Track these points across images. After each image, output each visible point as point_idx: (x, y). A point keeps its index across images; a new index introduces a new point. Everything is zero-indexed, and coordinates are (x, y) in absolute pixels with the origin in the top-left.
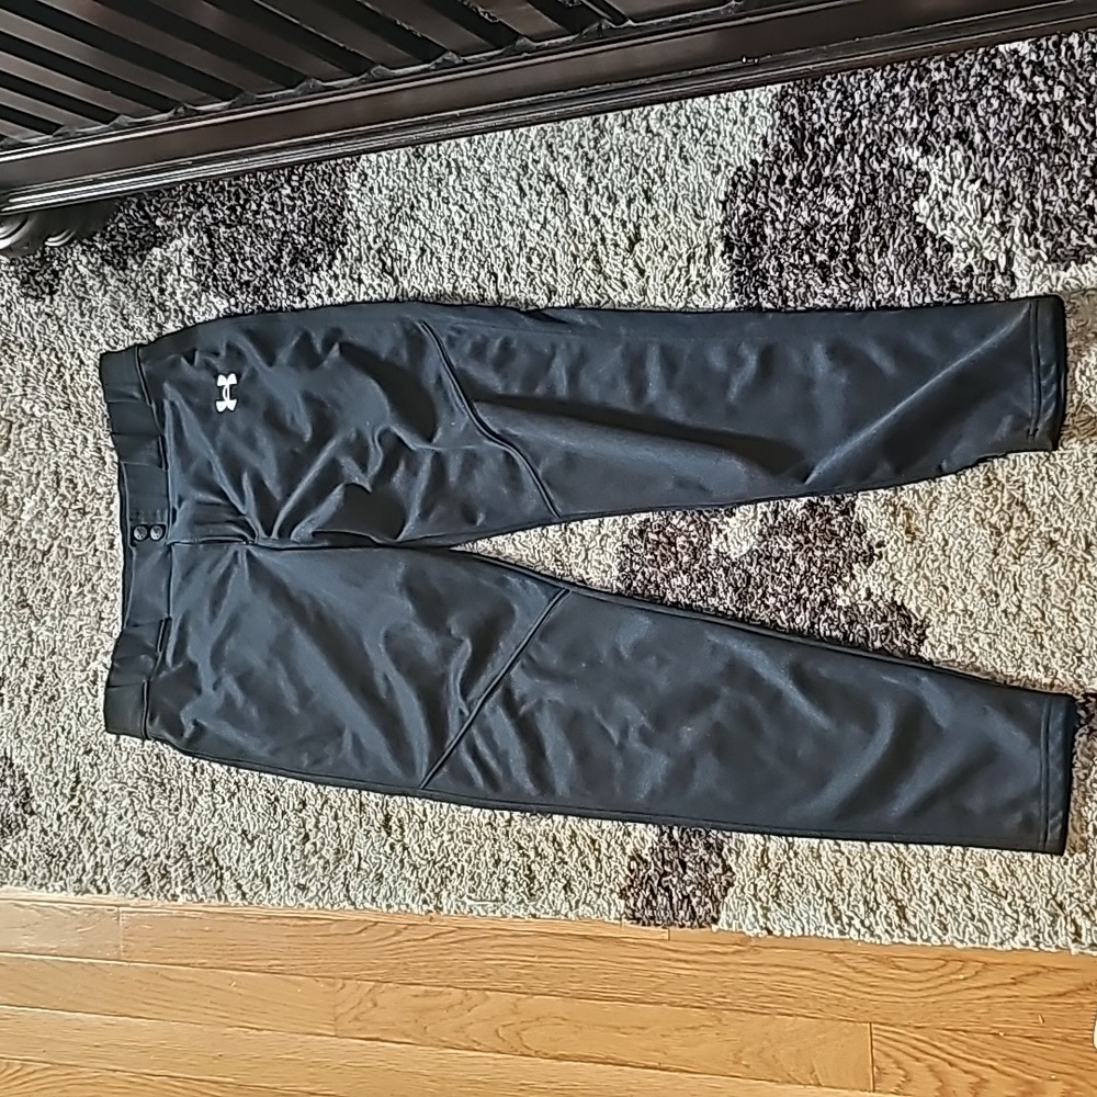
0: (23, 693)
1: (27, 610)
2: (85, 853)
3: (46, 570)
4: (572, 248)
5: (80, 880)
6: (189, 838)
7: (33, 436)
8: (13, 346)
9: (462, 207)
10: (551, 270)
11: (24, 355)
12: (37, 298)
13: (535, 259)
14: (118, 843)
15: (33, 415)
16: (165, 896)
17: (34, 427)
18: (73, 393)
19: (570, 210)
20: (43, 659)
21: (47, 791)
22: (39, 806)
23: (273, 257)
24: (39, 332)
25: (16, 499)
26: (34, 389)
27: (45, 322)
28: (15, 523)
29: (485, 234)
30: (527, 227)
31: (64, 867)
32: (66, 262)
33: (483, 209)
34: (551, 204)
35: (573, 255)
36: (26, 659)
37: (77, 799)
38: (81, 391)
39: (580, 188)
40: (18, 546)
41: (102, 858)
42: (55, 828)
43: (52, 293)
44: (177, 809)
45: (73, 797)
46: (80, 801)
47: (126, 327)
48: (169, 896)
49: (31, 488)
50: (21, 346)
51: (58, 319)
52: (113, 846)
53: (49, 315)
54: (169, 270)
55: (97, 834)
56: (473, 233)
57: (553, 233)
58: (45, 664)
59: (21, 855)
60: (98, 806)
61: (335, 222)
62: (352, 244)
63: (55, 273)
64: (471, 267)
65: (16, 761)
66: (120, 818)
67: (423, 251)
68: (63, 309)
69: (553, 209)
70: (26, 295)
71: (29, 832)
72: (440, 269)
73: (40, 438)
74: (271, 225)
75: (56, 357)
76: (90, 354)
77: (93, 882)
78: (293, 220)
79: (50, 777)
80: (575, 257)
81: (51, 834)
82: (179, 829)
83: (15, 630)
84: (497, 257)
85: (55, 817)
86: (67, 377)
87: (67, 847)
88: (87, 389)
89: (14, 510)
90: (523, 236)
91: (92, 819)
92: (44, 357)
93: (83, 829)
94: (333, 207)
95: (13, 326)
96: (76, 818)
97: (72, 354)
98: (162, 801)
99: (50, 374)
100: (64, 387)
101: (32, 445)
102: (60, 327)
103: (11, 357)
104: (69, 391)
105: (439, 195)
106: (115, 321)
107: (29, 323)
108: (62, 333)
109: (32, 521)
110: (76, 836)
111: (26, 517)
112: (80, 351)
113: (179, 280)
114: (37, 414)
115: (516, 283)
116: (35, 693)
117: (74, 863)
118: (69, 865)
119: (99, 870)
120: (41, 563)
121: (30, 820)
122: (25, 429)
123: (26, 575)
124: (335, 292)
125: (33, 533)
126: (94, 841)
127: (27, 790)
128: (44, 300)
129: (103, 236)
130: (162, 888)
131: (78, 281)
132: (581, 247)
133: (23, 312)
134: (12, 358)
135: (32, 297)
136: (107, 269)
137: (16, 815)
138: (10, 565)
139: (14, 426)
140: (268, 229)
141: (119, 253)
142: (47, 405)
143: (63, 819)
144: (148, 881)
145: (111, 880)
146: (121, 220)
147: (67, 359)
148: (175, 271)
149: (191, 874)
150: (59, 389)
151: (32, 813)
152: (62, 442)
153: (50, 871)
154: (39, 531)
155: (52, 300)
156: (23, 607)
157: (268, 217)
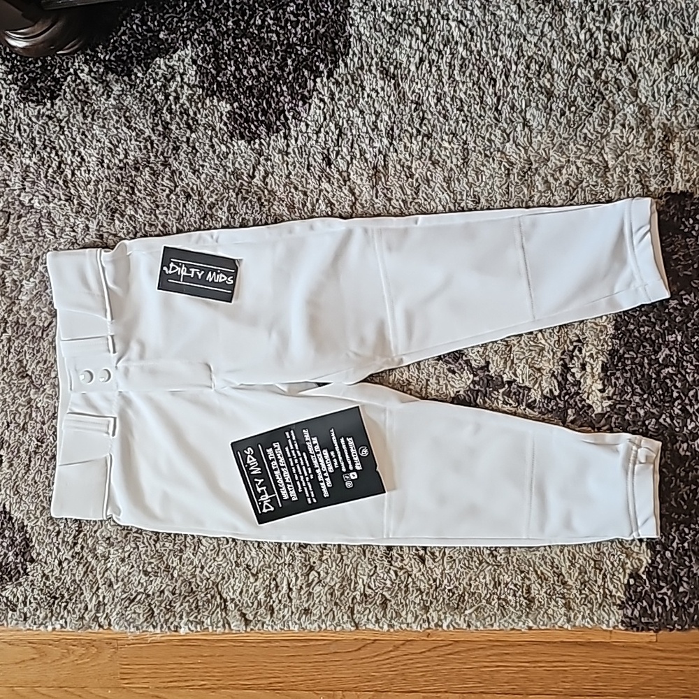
0: (23, 454)
1: (27, 380)
2: (87, 595)
3: (46, 344)
4: (568, 57)
5: (82, 618)
6: (194, 576)
7: (32, 225)
8: (11, 146)
9: (461, 22)
10: (548, 76)
11: (23, 154)
12: (38, 102)
13: (533, 67)
14: (120, 583)
15: (32, 207)
16: (169, 628)
17: (33, 218)
18: (75, 186)
19: (566, 25)
20: (43, 423)
21: (47, 541)
22: (39, 554)
23: (278, 65)
24: (38, 133)
25: (14, 281)
26: (33, 183)
27: (47, 123)
28: (14, 303)
29: (484, 46)
30: (525, 39)
31: (65, 608)
32: (68, 69)
33: (483, 24)
34: (549, 20)
35: (569, 63)
36: (25, 423)
37: (79, 546)
38: (82, 184)
39: (576, 5)
40: (17, 323)
41: (104, 597)
42: (57, 573)
43: (52, 98)
44: (181, 551)
45: (75, 544)
46: (82, 548)
47: (129, 128)
48: (172, 627)
49: (30, 272)
50: (20, 146)
51: (60, 121)
52: (115, 587)
53: (50, 118)
54: (173, 77)
55: (99, 577)
56: (473, 44)
57: (549, 44)
58: (45, 427)
59: (21, 598)
60: (100, 550)
61: (337, 36)
62: (354, 54)
63: (56, 80)
64: (471, 74)
65: (16, 515)
66: (123, 560)
67: (421, 60)
68: (65, 112)
69: (550, 24)
70: (25, 100)
71: (31, 578)
72: (440, 76)
73: (39, 227)
74: (275, 38)
75: (57, 154)
76: (91, 151)
77: (96, 619)
78: (295, 35)
79: (51, 528)
80: (571, 65)
81: (52, 579)
82: (184, 569)
83: (14, 398)
84: (494, 66)
85: (57, 562)
86: (68, 172)
87: (68, 590)
88: (89, 183)
89: (12, 291)
90: (520, 46)
91: (94, 562)
92: (45, 155)
93: (85, 572)
94: (336, 22)
95: (12, 127)
96: (79, 563)
97: (73, 152)
98: (167, 544)
99: (51, 170)
100: (65, 182)
101: (31, 234)
102: (62, 128)
103: (8, 155)
104: (70, 185)
105: (439, 12)
106: (117, 122)
107: (28, 125)
108: (63, 134)
109: (31, 301)
110: (77, 579)
111: (24, 298)
112: (82, 149)
113: (182, 87)
114: (36, 205)
115: (513, 87)
116: (36, 453)
117: (75, 603)
118: (70, 605)
119: (102, 608)
120: (41, 337)
121: (30, 567)
122: (23, 219)
123: (26, 348)
124: (337, 96)
125: (32, 312)
126: (96, 582)
127: (27, 541)
128: (45, 104)
129: (105, 47)
130: (166, 621)
131: (81, 87)
132: (576, 56)
133: (22, 115)
134: (11, 156)
135: (33, 102)
136: (111, 76)
137: (16, 564)
138: (9, 340)
139: (12, 217)
140: (271, 41)
141: (124, 62)
142: (48, 197)
143: (65, 564)
144: (152, 615)
145: (113, 617)
146: (124, 34)
147: (68, 157)
148: (178, 79)
149: (197, 607)
150: (61, 182)
151: (32, 561)
152: (62, 230)
153: (52, 611)
154: (39, 309)
155: (52, 105)
156: (23, 377)
157: (272, 31)
